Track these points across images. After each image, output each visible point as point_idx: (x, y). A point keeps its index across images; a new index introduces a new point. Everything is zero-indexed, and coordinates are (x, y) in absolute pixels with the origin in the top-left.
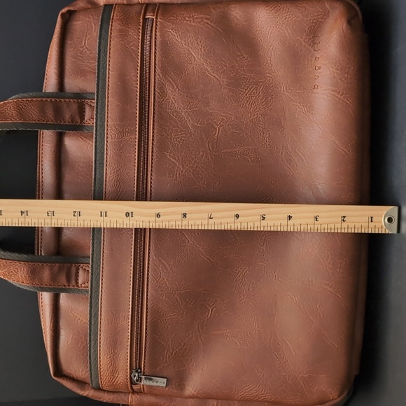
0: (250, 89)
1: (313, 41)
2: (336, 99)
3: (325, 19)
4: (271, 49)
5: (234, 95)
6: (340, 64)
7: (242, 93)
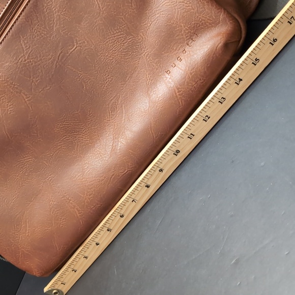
0: (121, 35)
1: (191, 36)
2: (174, 95)
3: (212, 27)
4: (157, 16)
5: (105, 30)
6: (196, 71)
7: (112, 33)
